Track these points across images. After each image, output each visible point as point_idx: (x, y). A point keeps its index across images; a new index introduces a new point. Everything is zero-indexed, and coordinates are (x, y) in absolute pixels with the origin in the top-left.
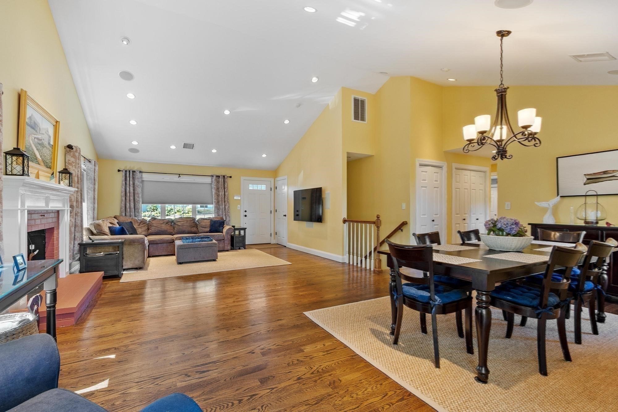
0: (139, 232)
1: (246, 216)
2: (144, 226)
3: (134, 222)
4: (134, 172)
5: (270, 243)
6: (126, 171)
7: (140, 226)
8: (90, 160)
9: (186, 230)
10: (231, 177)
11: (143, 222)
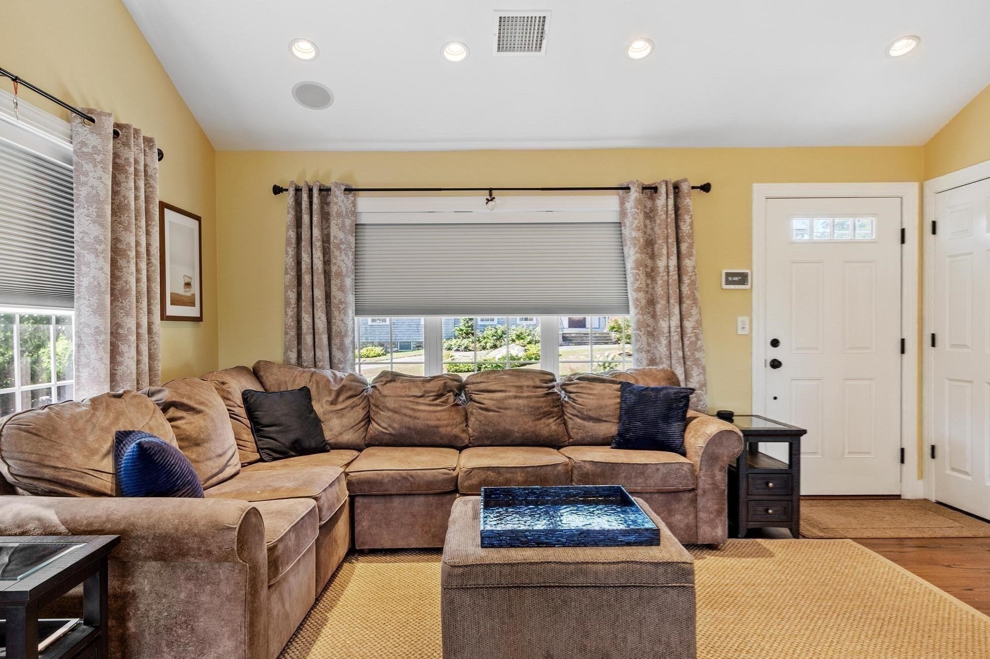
0: (331, 430)
1: (776, 364)
2: (352, 408)
3: (318, 387)
4: (325, 191)
5: (898, 497)
6: (298, 190)
7: (339, 407)
8: (91, 111)
9: (516, 429)
10: (706, 188)
11: (350, 389)
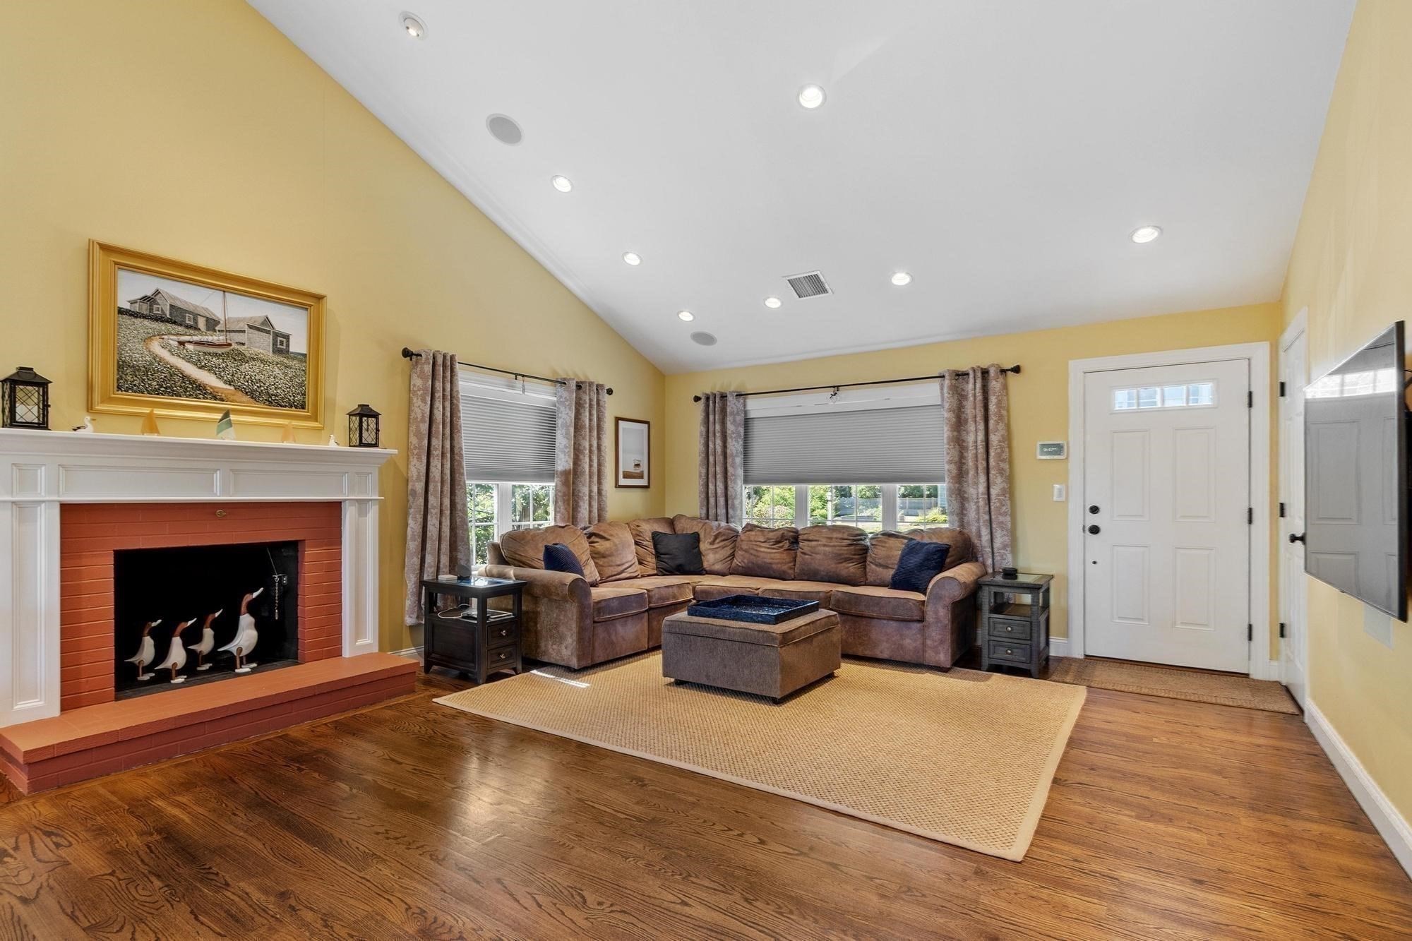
0: (708, 561)
1: (1095, 530)
2: (723, 548)
3: (705, 533)
4: (723, 397)
5: (1246, 676)
6: (708, 398)
7: (715, 546)
8: (565, 379)
10: (1017, 370)
11: (724, 535)
